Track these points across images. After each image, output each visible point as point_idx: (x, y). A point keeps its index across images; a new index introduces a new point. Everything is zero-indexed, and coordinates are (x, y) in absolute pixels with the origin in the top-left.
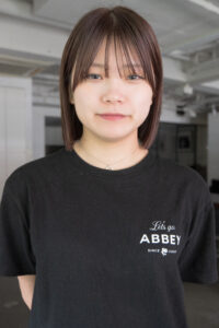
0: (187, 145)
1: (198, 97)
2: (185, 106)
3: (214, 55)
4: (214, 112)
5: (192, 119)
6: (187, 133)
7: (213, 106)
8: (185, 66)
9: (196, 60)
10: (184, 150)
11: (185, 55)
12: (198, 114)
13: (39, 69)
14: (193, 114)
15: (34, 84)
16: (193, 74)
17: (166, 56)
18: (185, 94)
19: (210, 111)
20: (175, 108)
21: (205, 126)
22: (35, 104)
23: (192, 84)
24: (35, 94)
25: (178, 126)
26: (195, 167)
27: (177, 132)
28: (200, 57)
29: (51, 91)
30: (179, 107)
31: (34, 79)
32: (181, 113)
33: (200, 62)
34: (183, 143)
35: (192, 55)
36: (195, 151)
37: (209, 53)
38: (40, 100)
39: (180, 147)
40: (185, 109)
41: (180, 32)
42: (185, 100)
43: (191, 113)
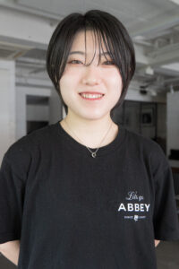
0: (149, 120)
1: (158, 79)
2: (147, 87)
3: (172, 41)
4: (172, 91)
5: (153, 97)
6: (149, 111)
7: (171, 87)
8: (148, 51)
9: (156, 44)
10: (146, 124)
11: (147, 41)
12: (158, 94)
14: (154, 94)
15: (17, 66)
16: (155, 57)
18: (147, 75)
19: (169, 91)
20: (139, 89)
21: (164, 104)
22: (18, 84)
23: (152, 66)
24: (17, 76)
25: (141, 104)
26: (155, 139)
27: (141, 109)
28: (160, 43)
29: (31, 73)
30: (142, 87)
31: (17, 61)
32: (143, 92)
33: (160, 46)
34: (146, 119)
36: (156, 125)
37: (167, 40)
38: (23, 81)
39: (143, 122)
40: (147, 89)
42: (147, 81)
43: (153, 92)
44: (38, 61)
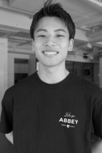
0: (89, 74)
1: (94, 50)
2: (87, 54)
5: (91, 60)
6: (89, 68)
8: (88, 33)
9: (94, 30)
10: (87, 76)
11: (88, 28)
12: (95, 58)
13: (12, 34)
14: (92, 58)
15: (9, 41)
16: (92, 37)
17: (78, 28)
18: (88, 48)
20: (82, 55)
21: (98, 64)
22: (9, 52)
23: (91, 43)
24: (9, 47)
25: (84, 64)
27: (84, 67)
29: (17, 45)
30: (85, 54)
31: (9, 38)
32: (85, 57)
33: (96, 32)
34: (86, 73)
35: (92, 28)
36: (93, 76)
38: (12, 50)
39: (85, 75)
40: (88, 55)
41: (85, 16)
42: (88, 51)
44: (22, 38)
